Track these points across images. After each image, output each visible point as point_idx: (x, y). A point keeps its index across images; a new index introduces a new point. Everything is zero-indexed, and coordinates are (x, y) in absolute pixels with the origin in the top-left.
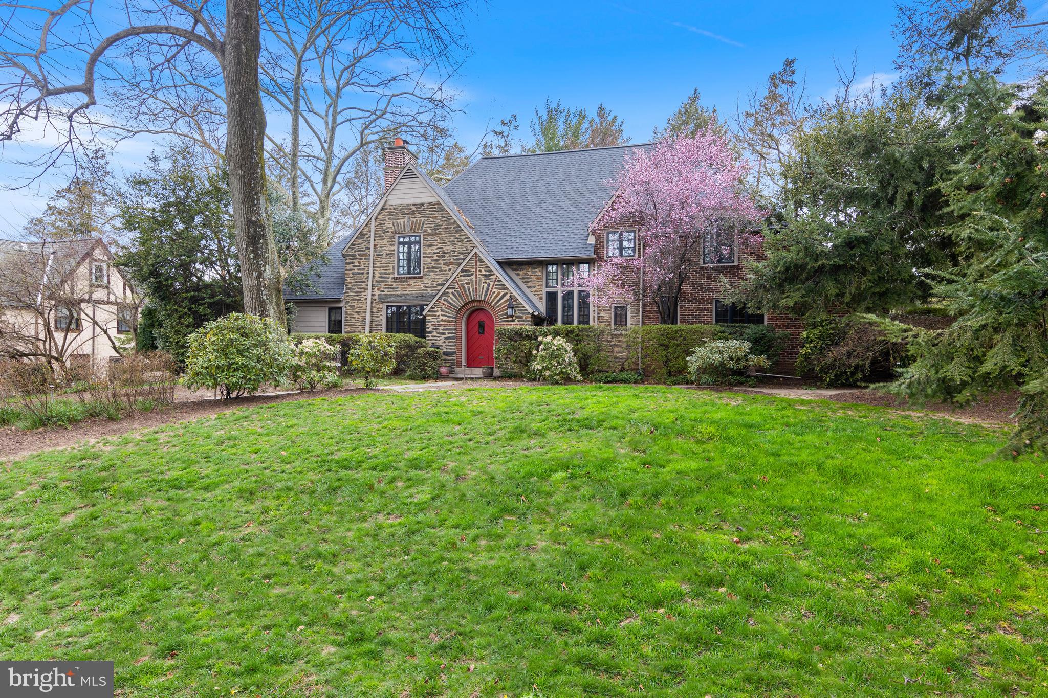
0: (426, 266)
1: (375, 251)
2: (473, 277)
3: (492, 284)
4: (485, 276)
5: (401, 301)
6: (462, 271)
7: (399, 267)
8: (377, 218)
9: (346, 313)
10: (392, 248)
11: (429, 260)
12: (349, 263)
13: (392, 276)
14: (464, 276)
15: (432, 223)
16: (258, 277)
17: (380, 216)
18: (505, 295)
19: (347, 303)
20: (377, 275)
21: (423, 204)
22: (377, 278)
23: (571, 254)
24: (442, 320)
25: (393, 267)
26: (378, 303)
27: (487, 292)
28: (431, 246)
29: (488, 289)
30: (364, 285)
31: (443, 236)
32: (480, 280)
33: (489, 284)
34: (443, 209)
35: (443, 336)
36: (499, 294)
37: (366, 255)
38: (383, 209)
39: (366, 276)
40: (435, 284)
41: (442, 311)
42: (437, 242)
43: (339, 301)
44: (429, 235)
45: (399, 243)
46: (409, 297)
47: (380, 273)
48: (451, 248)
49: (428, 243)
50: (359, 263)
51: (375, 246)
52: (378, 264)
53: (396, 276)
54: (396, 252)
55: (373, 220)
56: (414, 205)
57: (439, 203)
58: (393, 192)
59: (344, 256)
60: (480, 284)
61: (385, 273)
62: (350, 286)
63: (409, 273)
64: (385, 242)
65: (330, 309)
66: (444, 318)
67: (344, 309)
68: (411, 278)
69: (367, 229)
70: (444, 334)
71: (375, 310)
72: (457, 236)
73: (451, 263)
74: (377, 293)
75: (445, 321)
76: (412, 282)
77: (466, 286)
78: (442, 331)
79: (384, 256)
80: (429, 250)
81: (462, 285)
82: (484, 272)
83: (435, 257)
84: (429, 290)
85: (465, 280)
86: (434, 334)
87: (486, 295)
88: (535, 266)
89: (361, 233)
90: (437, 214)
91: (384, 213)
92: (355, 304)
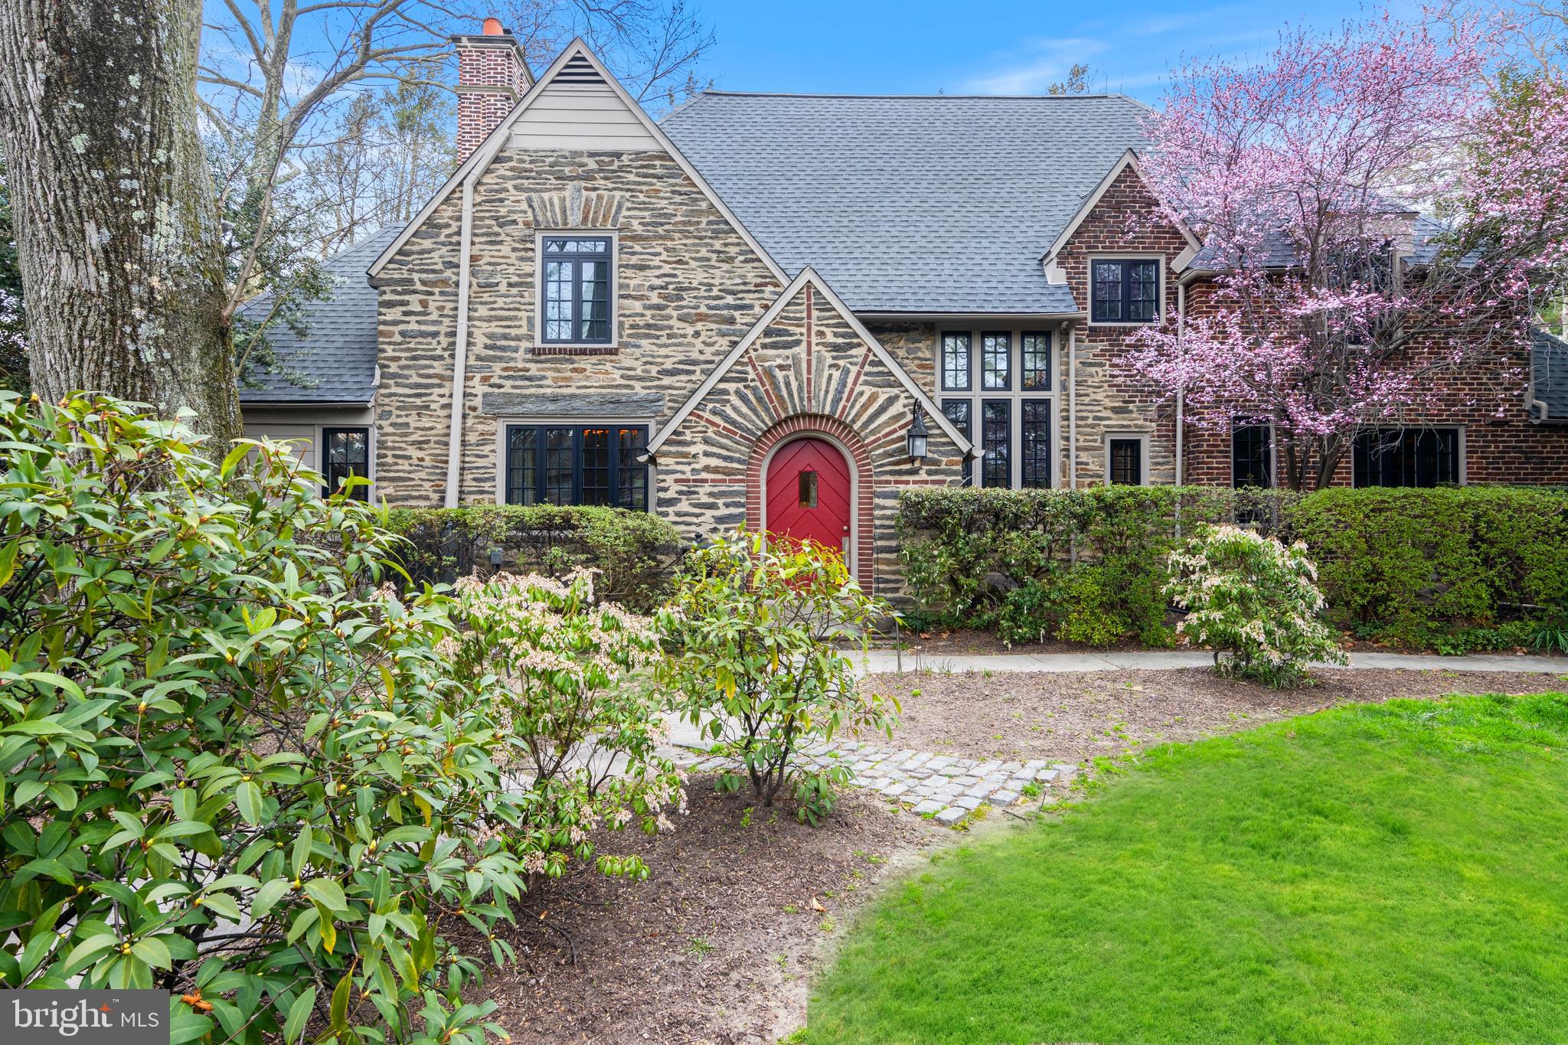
0: (628, 322)
1: (473, 274)
2: (801, 350)
3: (854, 369)
4: (836, 348)
5: (553, 416)
6: (767, 333)
7: (545, 321)
8: (479, 183)
9: (382, 445)
10: (527, 268)
11: (637, 306)
12: (390, 304)
13: (525, 344)
14: (774, 346)
15: (644, 207)
16: (115, 254)
17: (487, 179)
18: (891, 401)
19: (385, 415)
20: (480, 340)
21: (618, 155)
22: (479, 349)
23: (1019, 308)
24: (707, 468)
25: (530, 321)
26: (480, 419)
27: (839, 392)
28: (642, 268)
29: (843, 383)
30: (438, 367)
31: (677, 243)
32: (820, 360)
33: (847, 372)
34: (676, 172)
35: (709, 513)
36: (873, 398)
37: (445, 282)
38: (497, 160)
39: (445, 341)
40: (654, 370)
41: (706, 441)
42: (658, 255)
43: (361, 410)
44: (635, 238)
45: (547, 257)
46: (577, 403)
47: (491, 336)
48: (700, 276)
49: (634, 260)
50: (424, 304)
51: (474, 259)
52: (483, 311)
53: (538, 343)
54: (537, 280)
55: (468, 187)
56: (592, 155)
57: (664, 156)
58: (530, 116)
59: (375, 283)
60: (819, 371)
61: (505, 337)
62: (394, 368)
63: (577, 337)
64: (505, 249)
65: (329, 434)
66: (714, 462)
67: (374, 435)
68: (583, 352)
69: (448, 212)
70: (712, 506)
71: (472, 438)
72: (718, 245)
73: (701, 318)
74: (480, 389)
75: (716, 470)
76: (585, 363)
77: (780, 375)
78: (705, 499)
79: (503, 288)
80: (636, 280)
81: (769, 372)
82: (830, 338)
83: (654, 298)
84: (638, 385)
85: (776, 358)
86: (684, 506)
87: (836, 401)
88: (913, 334)
89: (430, 222)
90: (659, 185)
91: (502, 170)
92: (412, 421)
